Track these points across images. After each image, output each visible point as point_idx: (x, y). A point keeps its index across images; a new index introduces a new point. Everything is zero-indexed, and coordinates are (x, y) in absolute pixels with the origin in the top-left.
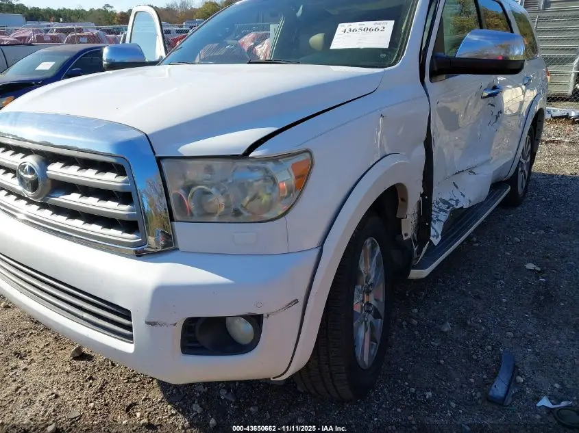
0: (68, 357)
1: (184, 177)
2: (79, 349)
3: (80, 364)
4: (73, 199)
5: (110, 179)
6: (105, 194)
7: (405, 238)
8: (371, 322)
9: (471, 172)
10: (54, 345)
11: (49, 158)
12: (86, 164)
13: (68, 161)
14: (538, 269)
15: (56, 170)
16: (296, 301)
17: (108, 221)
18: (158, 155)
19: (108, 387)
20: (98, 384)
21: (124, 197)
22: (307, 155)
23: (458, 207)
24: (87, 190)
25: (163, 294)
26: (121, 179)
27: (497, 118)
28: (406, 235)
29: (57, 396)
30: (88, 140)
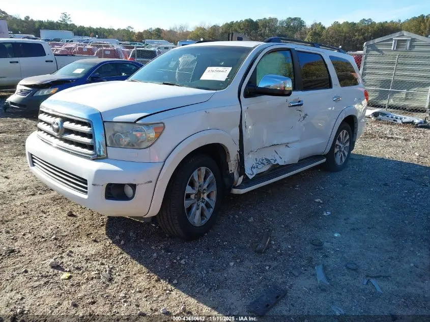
0: (66, 215)
1: (114, 130)
2: (71, 212)
3: (71, 218)
4: (72, 137)
5: (86, 129)
6: (83, 134)
7: (230, 172)
8: (202, 207)
9: (287, 146)
10: (60, 210)
11: (64, 119)
12: (78, 122)
13: (72, 121)
14: (321, 202)
15: (67, 125)
16: (151, 182)
17: (83, 145)
18: (104, 120)
19: (81, 227)
20: (77, 226)
21: (90, 136)
22: (162, 125)
23: (275, 163)
24: (77, 133)
25: (99, 173)
26: (89, 129)
27: (304, 118)
28: (231, 171)
29: (58, 228)
30: (80, 113)
